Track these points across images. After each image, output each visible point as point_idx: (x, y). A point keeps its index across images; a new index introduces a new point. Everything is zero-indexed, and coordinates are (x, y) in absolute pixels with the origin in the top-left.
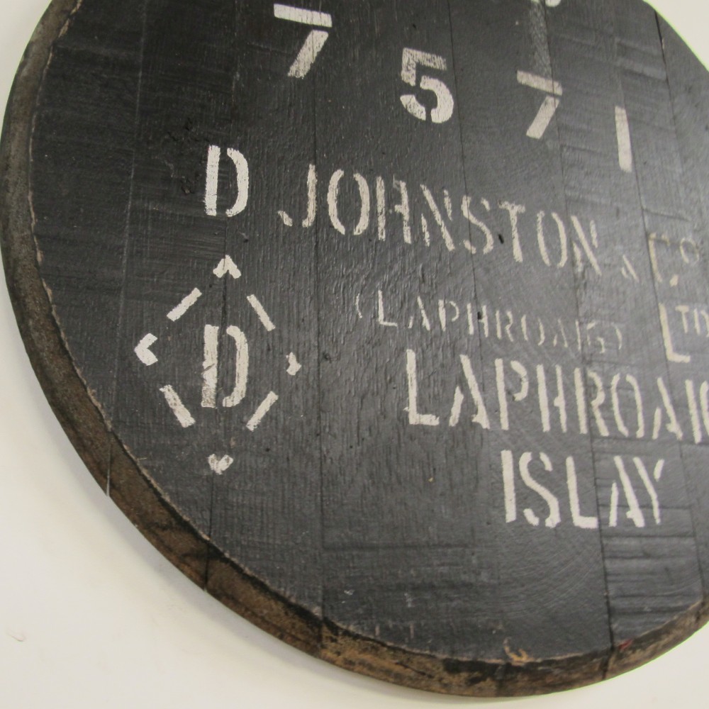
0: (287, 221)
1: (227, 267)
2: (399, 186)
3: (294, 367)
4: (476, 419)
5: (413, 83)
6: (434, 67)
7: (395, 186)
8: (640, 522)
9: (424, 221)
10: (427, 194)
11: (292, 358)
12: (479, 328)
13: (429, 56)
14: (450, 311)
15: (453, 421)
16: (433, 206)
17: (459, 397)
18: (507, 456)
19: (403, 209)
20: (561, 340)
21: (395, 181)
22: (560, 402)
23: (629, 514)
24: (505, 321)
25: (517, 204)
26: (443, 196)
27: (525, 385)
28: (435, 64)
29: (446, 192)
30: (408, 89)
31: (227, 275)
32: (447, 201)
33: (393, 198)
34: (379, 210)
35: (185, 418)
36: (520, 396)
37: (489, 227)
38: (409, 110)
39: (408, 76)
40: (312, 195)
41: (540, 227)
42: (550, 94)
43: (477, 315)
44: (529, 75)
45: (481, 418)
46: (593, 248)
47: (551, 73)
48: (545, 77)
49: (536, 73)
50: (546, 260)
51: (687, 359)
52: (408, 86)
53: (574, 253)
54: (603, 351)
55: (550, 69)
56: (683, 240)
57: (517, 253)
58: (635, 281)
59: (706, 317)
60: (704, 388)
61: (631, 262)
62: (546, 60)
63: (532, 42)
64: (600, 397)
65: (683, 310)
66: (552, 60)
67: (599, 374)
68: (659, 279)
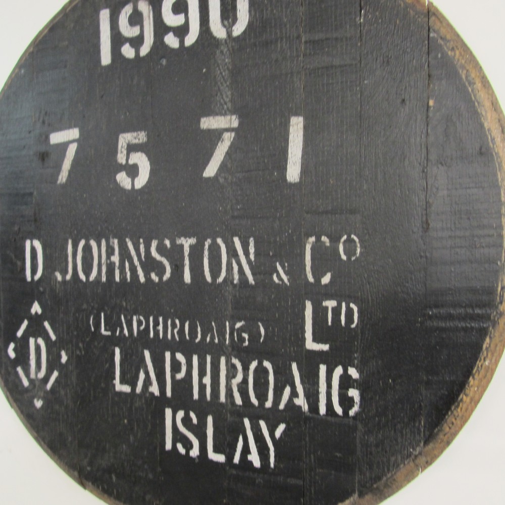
0: (59, 277)
1: (36, 308)
2: (113, 243)
3: (64, 358)
4: (151, 389)
5: (124, 162)
6: (139, 142)
7: (111, 244)
8: (257, 463)
9: (127, 264)
10: (130, 245)
11: (63, 353)
12: (156, 333)
13: (135, 134)
14: (140, 323)
15: (139, 389)
16: (133, 252)
17: (142, 376)
18: (168, 412)
19: (116, 259)
20: (212, 338)
21: (111, 240)
22: (207, 380)
23: (250, 457)
24: (174, 325)
25: (190, 238)
26: (139, 244)
27: (184, 369)
28: (139, 139)
29: (141, 240)
30: (121, 168)
31: (36, 313)
32: (142, 247)
33: (110, 251)
34: (103, 262)
35: (26, 383)
36: (180, 376)
37: (168, 260)
38: (121, 185)
39: (121, 158)
40: (70, 259)
41: (206, 253)
42: (227, 130)
43: (156, 324)
44: (211, 118)
45: (155, 389)
46: (249, 262)
47: (230, 108)
48: (225, 114)
49: (217, 114)
50: (209, 278)
51: (325, 347)
52: (121, 165)
53: (232, 268)
54: (247, 343)
55: (229, 105)
56: (345, 237)
57: (187, 278)
58: (285, 284)
59: (355, 309)
60: (339, 371)
61: (283, 267)
62: (227, 97)
63: (216, 83)
64: (239, 377)
65: (330, 304)
66: (232, 94)
67: (240, 361)
68: (311, 279)
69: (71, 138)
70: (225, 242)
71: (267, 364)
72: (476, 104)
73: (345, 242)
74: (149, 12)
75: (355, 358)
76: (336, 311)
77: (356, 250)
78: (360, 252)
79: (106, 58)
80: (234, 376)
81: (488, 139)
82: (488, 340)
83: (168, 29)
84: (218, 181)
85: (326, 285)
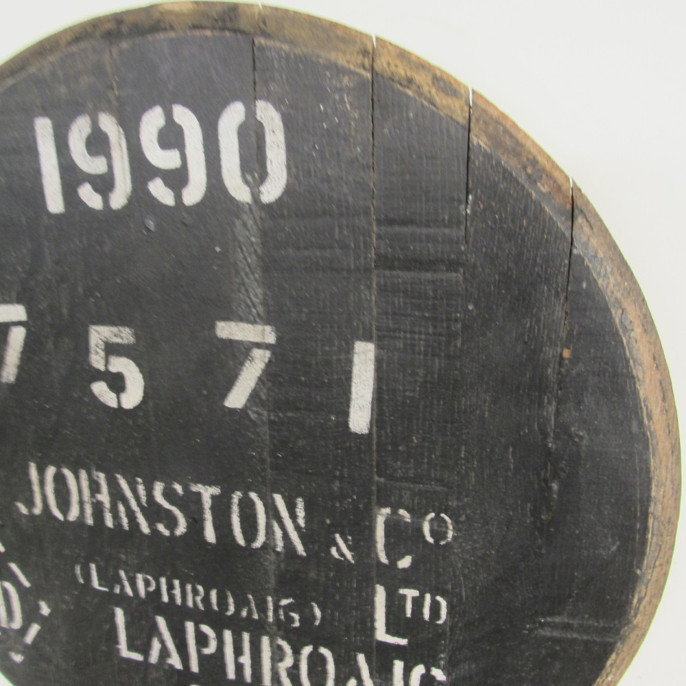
0: (23, 510)
2: (99, 477)
3: (45, 610)
4: (170, 661)
5: (102, 368)
6: (123, 342)
7: (95, 478)
9: (121, 508)
10: (123, 483)
11: (43, 605)
12: (172, 597)
13: (115, 329)
14: (147, 583)
15: (153, 659)
16: (128, 493)
17: (156, 645)
19: (104, 497)
20: (250, 613)
21: (95, 473)
22: (246, 660)
24: (195, 592)
25: (211, 486)
26: (137, 483)
27: (213, 644)
28: (123, 338)
29: (139, 480)
30: (98, 375)
32: (141, 489)
33: (95, 488)
34: (86, 499)
36: (209, 651)
37: (181, 511)
38: (101, 399)
39: (97, 360)
40: (36, 488)
41: (235, 509)
42: (259, 346)
43: (170, 587)
44: (232, 324)
45: (175, 661)
46: (297, 528)
47: (262, 314)
48: (253, 322)
49: (241, 320)
50: (241, 540)
51: (403, 642)
52: (98, 371)
53: (273, 532)
54: (297, 624)
55: (261, 309)
56: (432, 515)
57: (210, 535)
58: (349, 561)
59: (443, 603)
60: (419, 670)
61: (346, 541)
62: (256, 296)
63: (237, 273)
64: (288, 661)
65: (410, 593)
66: (265, 294)
67: (289, 642)
68: (384, 559)
69: (15, 318)
70: (262, 498)
71: (324, 651)
72: (631, 362)
73: (432, 520)
74: (120, 138)
75: (441, 659)
76: (418, 603)
77: (446, 533)
78: (454, 536)
79: (55, 203)
80: (281, 660)
81: (642, 413)
82: (613, 656)
83: (155, 172)
84: (248, 415)
85: (404, 570)
